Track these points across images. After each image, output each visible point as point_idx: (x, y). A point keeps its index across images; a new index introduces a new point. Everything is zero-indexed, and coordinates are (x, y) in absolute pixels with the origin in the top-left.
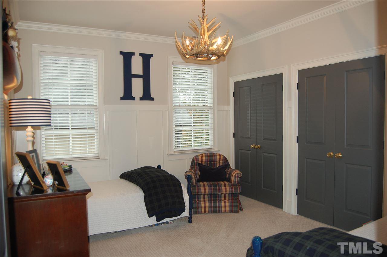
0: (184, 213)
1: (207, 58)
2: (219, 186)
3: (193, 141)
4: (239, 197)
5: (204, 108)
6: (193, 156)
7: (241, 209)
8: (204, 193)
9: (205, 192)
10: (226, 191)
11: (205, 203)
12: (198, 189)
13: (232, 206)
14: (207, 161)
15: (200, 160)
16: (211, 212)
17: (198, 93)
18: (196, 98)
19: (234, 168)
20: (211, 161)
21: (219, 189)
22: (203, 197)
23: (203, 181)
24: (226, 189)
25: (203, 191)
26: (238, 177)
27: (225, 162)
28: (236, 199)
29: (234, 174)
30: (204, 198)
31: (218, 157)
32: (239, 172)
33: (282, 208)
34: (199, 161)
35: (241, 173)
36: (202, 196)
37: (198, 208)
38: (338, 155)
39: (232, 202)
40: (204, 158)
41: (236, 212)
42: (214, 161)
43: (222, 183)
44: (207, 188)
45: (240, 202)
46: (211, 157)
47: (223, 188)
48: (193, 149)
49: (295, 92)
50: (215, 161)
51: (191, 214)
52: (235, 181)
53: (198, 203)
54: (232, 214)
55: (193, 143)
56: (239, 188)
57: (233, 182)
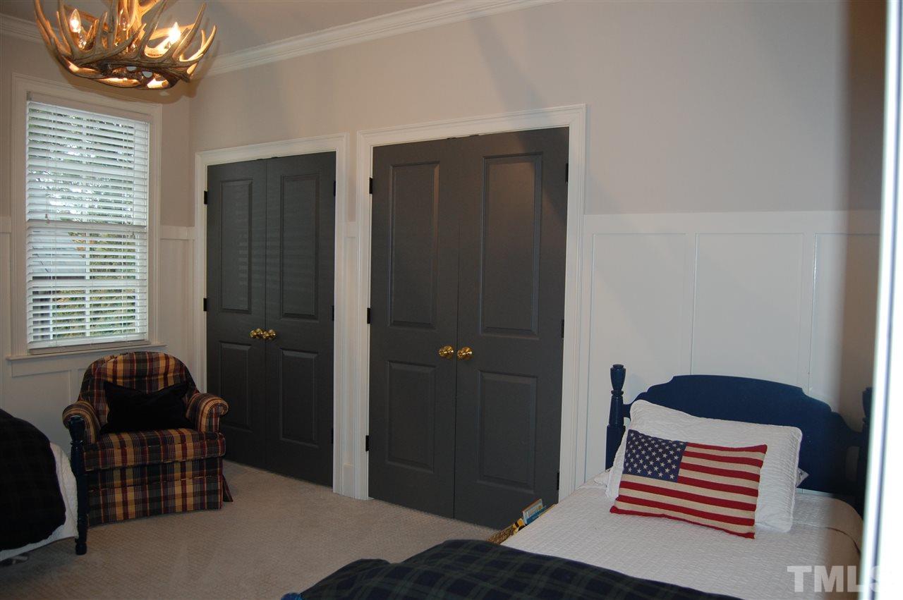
0: (60, 528)
1: (135, 81)
2: (165, 442)
3: (88, 320)
4: (221, 466)
5: (122, 231)
6: (88, 362)
7: (228, 499)
8: (121, 465)
9: (124, 460)
10: (185, 455)
11: (124, 492)
12: (104, 456)
13: (202, 494)
14: (129, 375)
15: (110, 372)
16: (143, 515)
17: (107, 194)
18: (99, 208)
19: (205, 392)
20: (141, 375)
21: (166, 451)
22: (119, 474)
23: (118, 431)
24: (184, 449)
25: (118, 458)
26: (217, 415)
27: (181, 376)
28: (215, 474)
29: (207, 407)
30: (123, 477)
31: (162, 363)
32: (220, 401)
33: (331, 485)
34: (106, 375)
35: (225, 403)
36: (117, 474)
37: (106, 505)
38: (465, 352)
39: (201, 482)
40: (120, 367)
41: (214, 506)
42: (151, 375)
43: (174, 433)
44: (130, 450)
45: (224, 479)
46: (142, 364)
47: (178, 447)
48: (90, 343)
49: (365, 200)
50: (153, 373)
51: (82, 526)
52: (210, 427)
53: (105, 494)
54: (202, 513)
55: (88, 327)
56: (222, 444)
57: (204, 430)
